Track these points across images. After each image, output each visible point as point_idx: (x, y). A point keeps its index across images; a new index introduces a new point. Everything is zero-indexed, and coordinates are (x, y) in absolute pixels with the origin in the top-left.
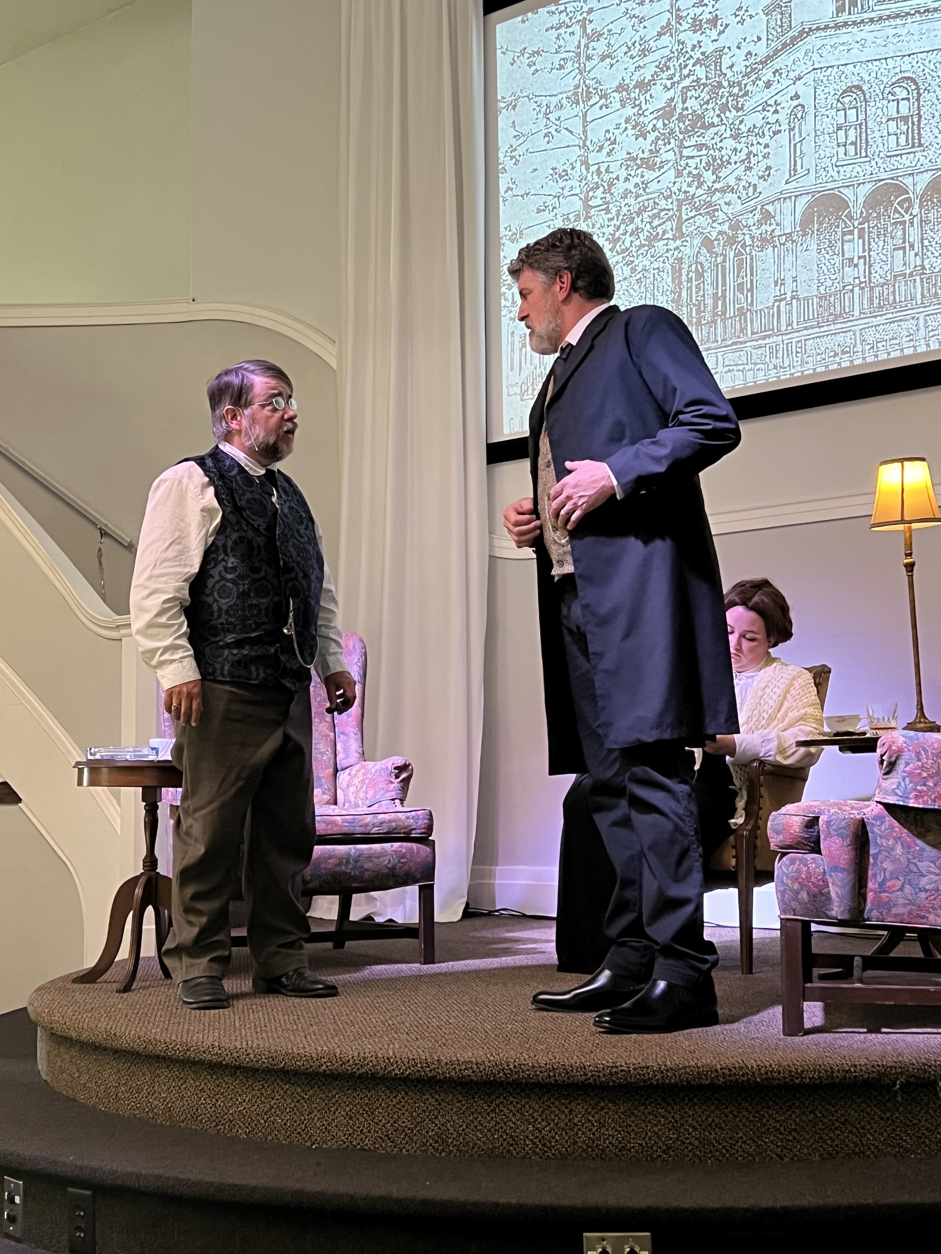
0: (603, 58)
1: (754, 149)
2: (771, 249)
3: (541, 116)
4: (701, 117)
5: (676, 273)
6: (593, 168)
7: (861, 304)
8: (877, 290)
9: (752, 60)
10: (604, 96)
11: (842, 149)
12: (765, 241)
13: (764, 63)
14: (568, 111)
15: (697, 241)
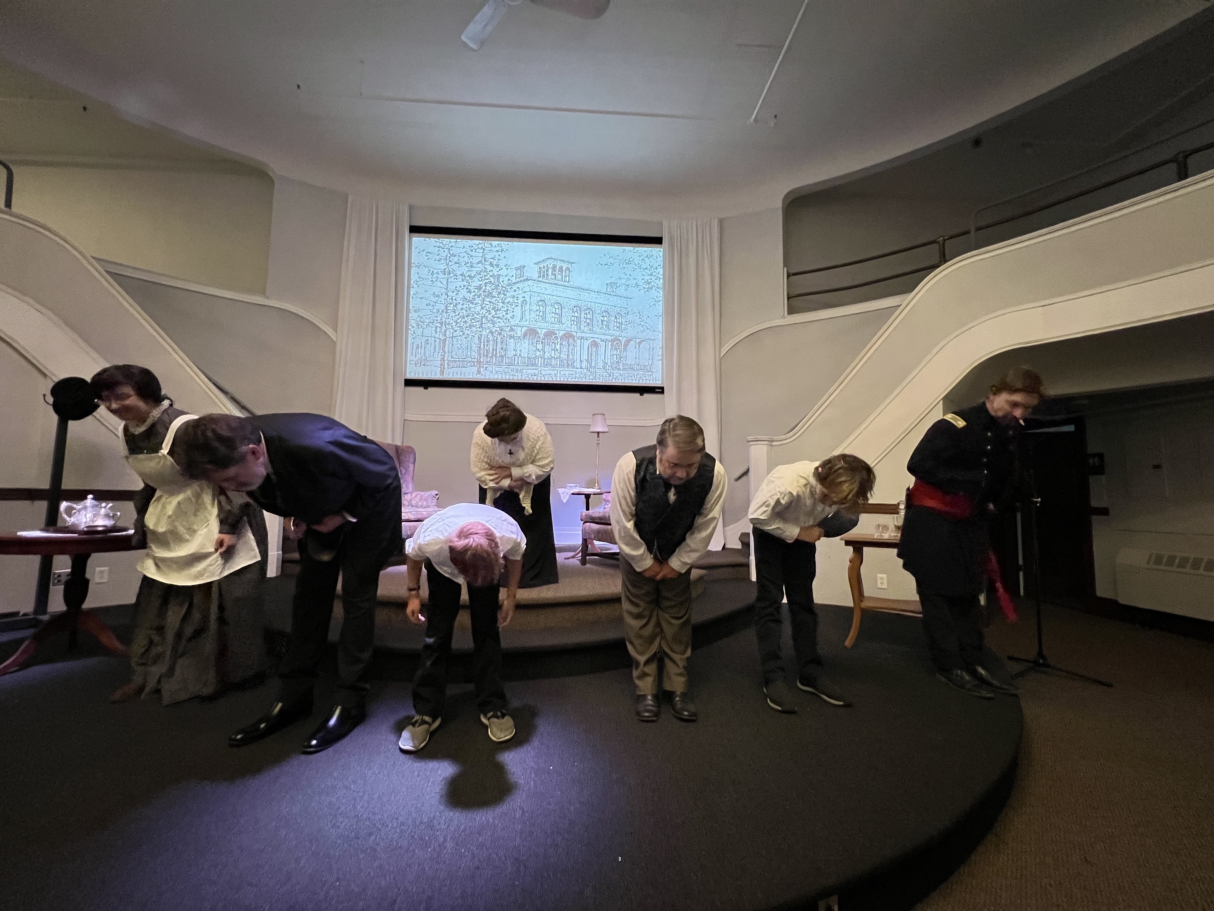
0: (456, 263)
1: (509, 308)
2: (513, 340)
3: (430, 274)
4: (491, 293)
5: (479, 339)
6: (449, 297)
7: (541, 363)
8: (546, 360)
9: (510, 282)
10: (456, 276)
11: (538, 317)
12: (511, 337)
13: (514, 284)
14: (441, 275)
15: (488, 331)
